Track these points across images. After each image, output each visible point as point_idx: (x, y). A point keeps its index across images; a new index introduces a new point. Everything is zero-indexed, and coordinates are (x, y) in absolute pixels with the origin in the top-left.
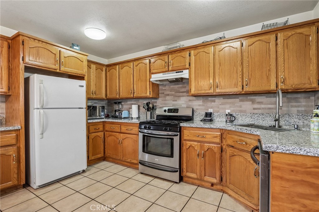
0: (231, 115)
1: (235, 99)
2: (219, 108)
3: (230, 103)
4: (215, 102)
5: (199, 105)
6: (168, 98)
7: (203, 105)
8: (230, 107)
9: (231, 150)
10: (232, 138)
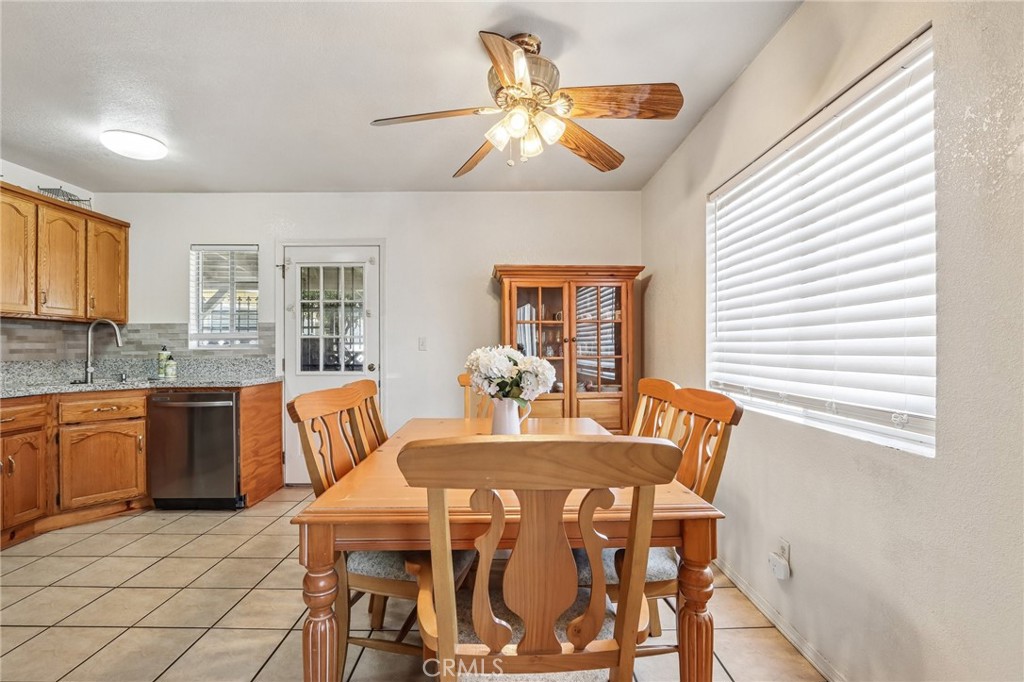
9: (75, 431)
10: (79, 406)
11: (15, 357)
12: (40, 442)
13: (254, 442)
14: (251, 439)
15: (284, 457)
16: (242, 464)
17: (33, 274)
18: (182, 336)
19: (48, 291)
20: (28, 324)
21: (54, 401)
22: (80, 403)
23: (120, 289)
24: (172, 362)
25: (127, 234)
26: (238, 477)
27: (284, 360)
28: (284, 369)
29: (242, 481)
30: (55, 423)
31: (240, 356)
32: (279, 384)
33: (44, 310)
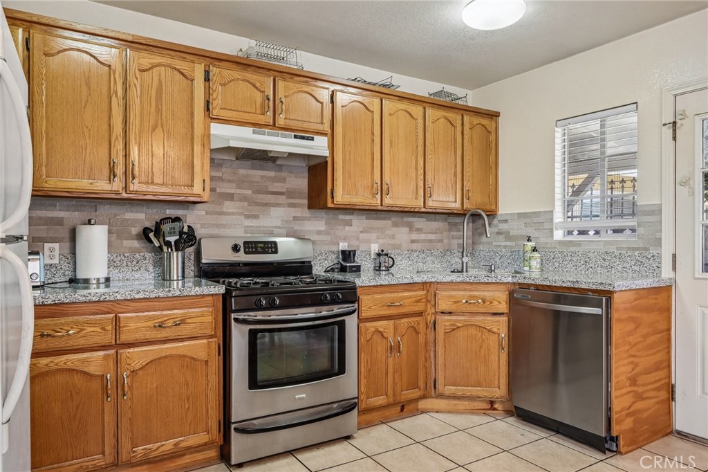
0: (387, 255)
1: (385, 221)
2: (358, 239)
3: (378, 228)
4: (351, 225)
5: (319, 233)
6: (228, 206)
7: (327, 233)
8: (378, 238)
9: (448, 321)
10: (451, 297)
11: (415, 246)
12: (422, 327)
13: (631, 367)
14: (626, 362)
15: (673, 392)
16: (614, 394)
17: (422, 171)
18: (547, 226)
19: (433, 185)
20: (421, 217)
21: (432, 289)
22: (452, 293)
23: (492, 181)
24: (536, 255)
25: (497, 123)
26: (609, 409)
27: (674, 256)
28: (674, 268)
29: (614, 417)
30: (433, 311)
31: (613, 249)
32: (668, 289)
33: (430, 203)
